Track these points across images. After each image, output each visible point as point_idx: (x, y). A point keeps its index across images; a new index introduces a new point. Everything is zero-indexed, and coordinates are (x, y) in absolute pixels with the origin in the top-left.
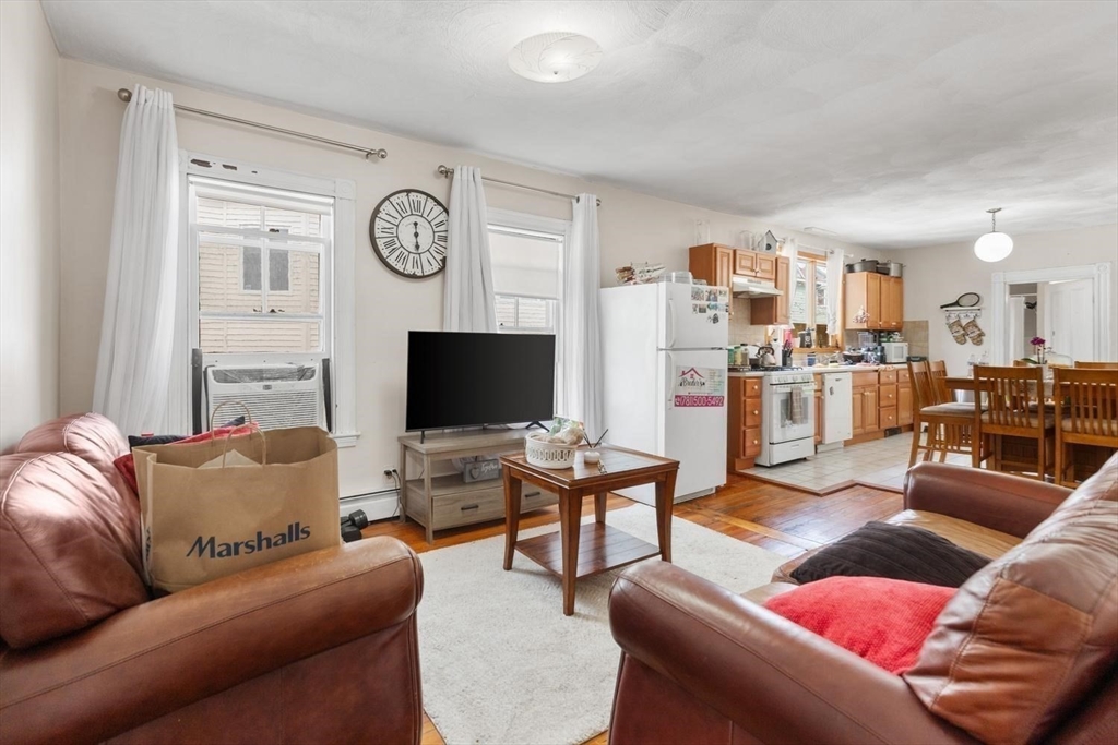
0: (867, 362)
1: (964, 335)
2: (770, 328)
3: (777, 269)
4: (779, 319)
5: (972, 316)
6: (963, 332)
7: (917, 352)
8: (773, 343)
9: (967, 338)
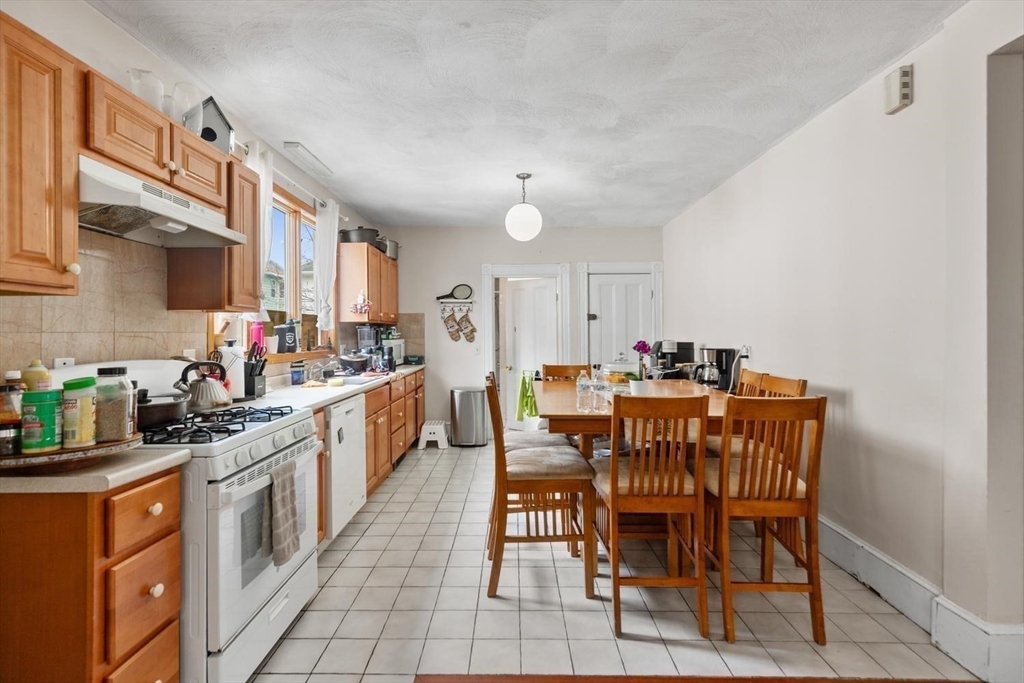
0: (373, 370)
1: (458, 331)
2: (219, 318)
3: (230, 180)
4: (236, 298)
5: (465, 309)
6: (457, 327)
7: (414, 351)
8: (224, 349)
9: (461, 333)
